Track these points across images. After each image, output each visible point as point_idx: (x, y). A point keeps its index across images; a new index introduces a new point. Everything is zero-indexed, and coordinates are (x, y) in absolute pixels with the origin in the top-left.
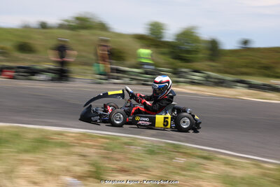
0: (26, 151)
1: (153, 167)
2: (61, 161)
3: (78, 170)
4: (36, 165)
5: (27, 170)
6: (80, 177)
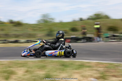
0: (76, 69)
2: (89, 73)
4: (80, 74)
5: (76, 76)
6: (97, 78)
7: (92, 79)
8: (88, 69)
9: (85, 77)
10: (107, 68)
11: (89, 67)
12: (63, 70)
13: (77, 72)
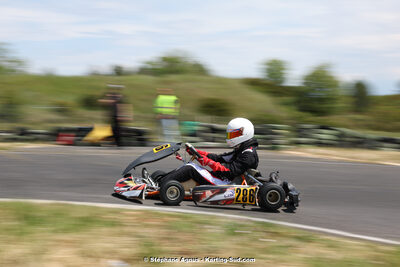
0: (65, 231)
3: (127, 251)
4: (75, 247)
5: (63, 253)
6: (127, 260)
7: (114, 263)
9: (90, 256)
10: (170, 228)
11: (113, 224)
12: (22, 234)
13: (67, 242)
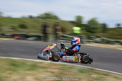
0: (29, 70)
1: (83, 78)
2: (44, 75)
8: (42, 70)
10: (61, 70)
11: (43, 68)
